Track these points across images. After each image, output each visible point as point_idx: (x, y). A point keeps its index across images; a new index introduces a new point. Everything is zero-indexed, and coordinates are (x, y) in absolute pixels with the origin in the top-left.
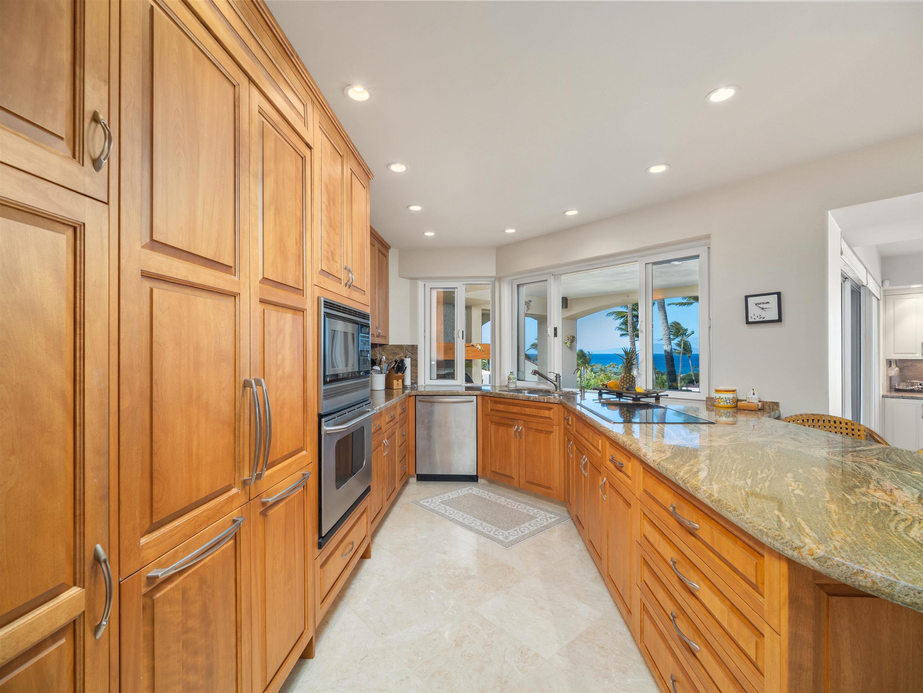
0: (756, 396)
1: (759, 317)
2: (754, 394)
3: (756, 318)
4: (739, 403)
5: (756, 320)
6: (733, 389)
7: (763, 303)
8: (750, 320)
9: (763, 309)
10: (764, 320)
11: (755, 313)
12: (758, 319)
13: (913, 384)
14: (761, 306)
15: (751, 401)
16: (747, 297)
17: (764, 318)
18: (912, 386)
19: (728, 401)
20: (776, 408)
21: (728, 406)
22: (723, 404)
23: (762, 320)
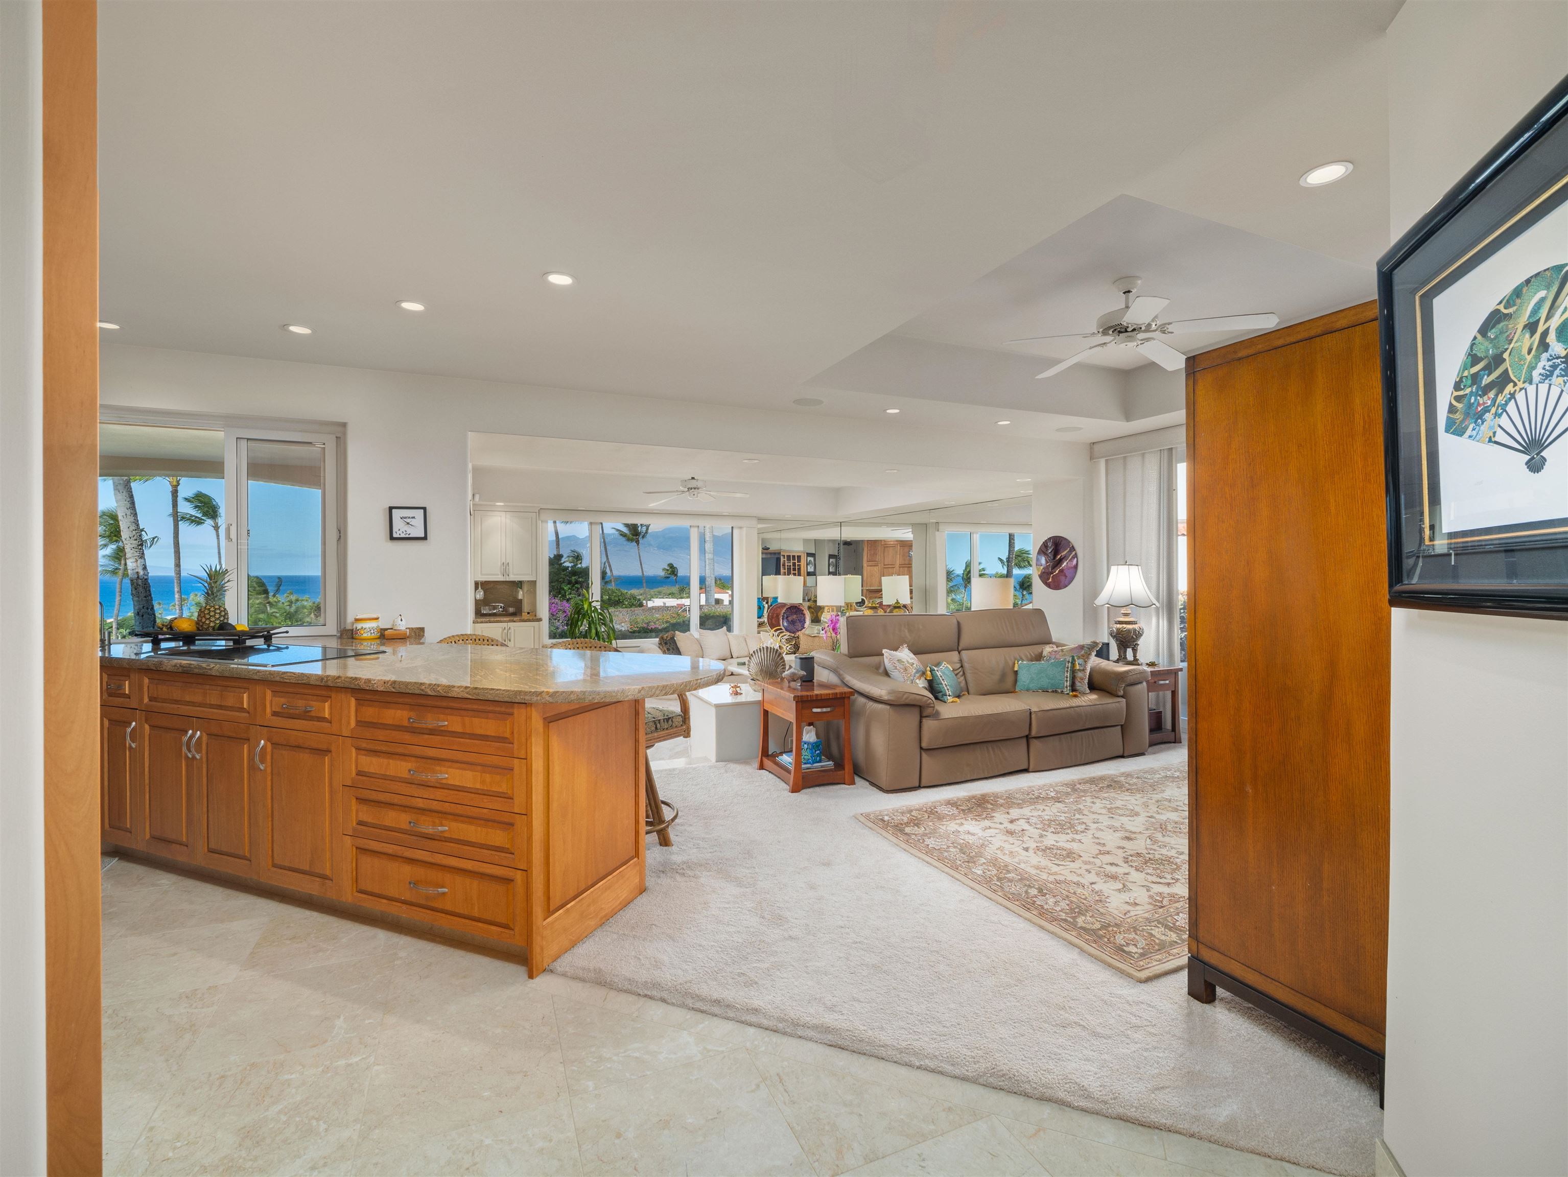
0: (403, 622)
1: (405, 533)
2: (401, 620)
3: (401, 533)
4: (386, 632)
5: (401, 536)
6: (375, 616)
7: (409, 518)
8: (395, 535)
9: (408, 523)
10: (410, 536)
11: (400, 529)
12: (403, 536)
13: (494, 608)
14: (408, 520)
15: (398, 628)
16: (391, 509)
17: (409, 534)
18: (494, 609)
19: (372, 631)
20: (422, 633)
21: (372, 637)
22: (366, 635)
23: (407, 536)
